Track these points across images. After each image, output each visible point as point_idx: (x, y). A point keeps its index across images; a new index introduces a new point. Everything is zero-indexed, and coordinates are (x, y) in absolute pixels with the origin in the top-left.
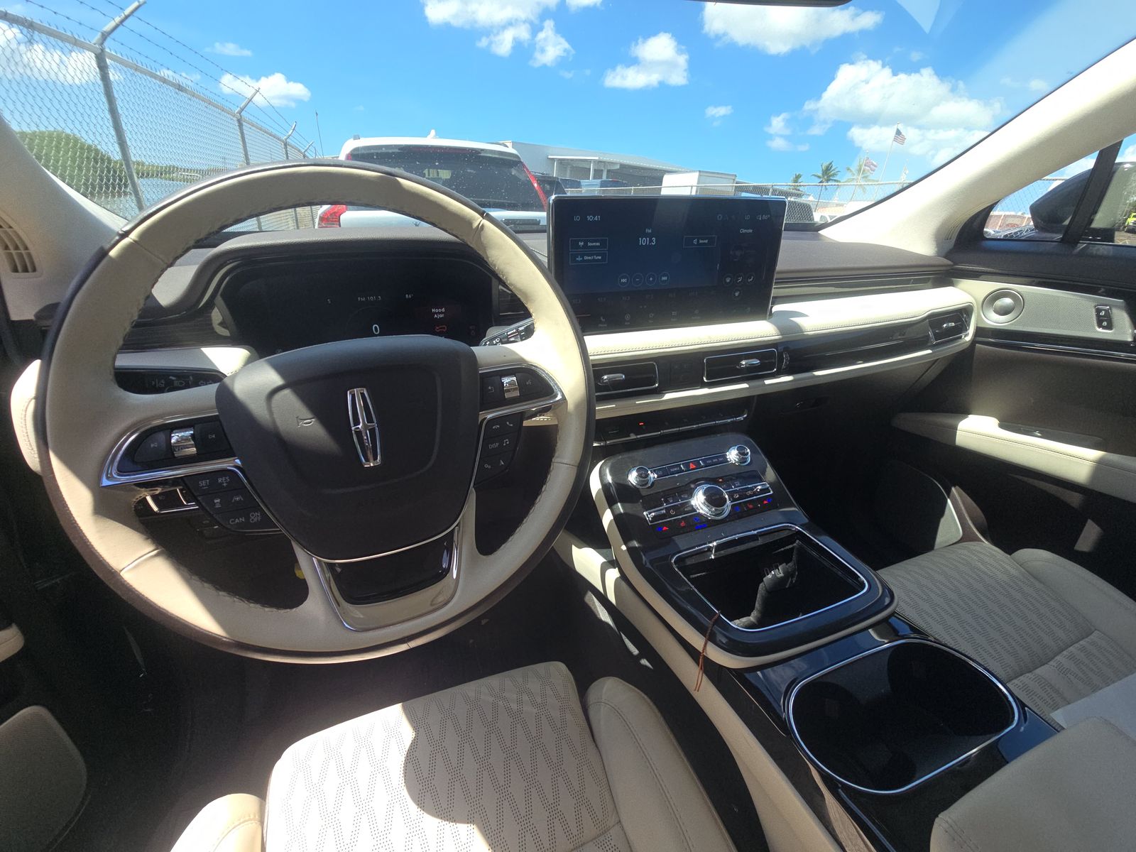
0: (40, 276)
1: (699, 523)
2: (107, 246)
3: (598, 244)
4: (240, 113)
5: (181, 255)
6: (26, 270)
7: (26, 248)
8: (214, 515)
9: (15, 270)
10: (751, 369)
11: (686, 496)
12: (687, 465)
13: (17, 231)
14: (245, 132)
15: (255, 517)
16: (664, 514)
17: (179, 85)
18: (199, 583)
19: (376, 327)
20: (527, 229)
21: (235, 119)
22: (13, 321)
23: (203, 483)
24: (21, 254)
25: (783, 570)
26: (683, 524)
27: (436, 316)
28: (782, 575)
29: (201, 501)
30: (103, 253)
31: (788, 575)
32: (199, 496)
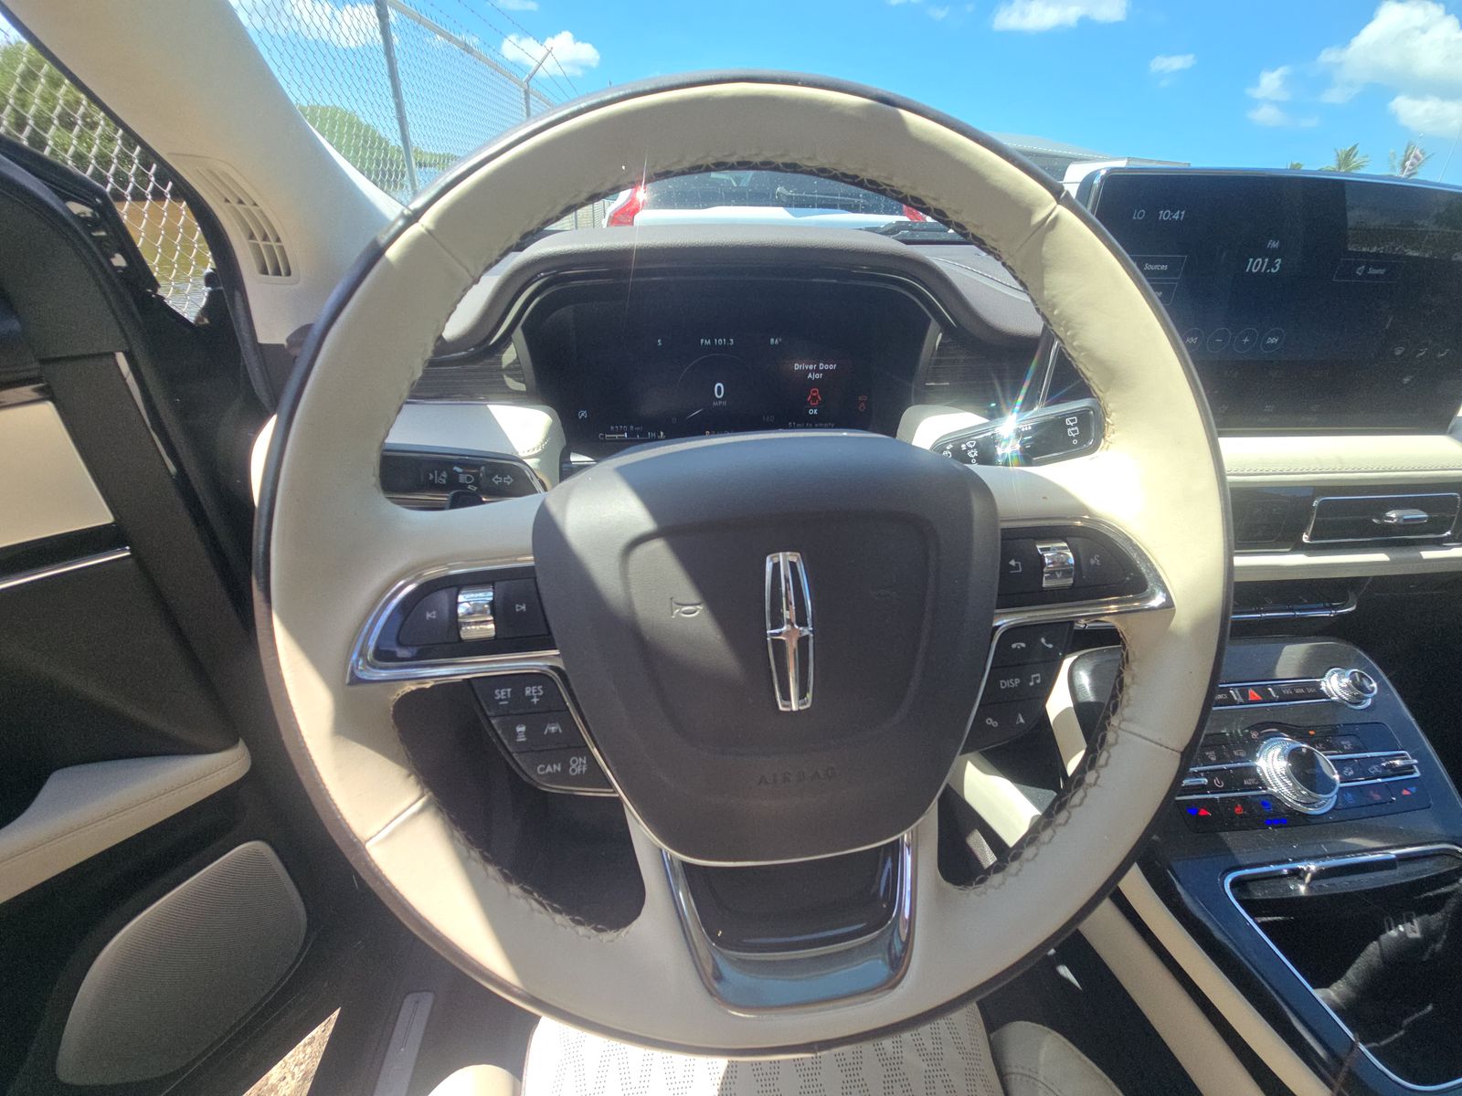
0: (297, 283)
1: (1271, 815)
2: (383, 239)
3: (1164, 267)
4: (528, 81)
5: (497, 262)
6: (277, 272)
7: (278, 240)
8: (514, 755)
9: (264, 271)
10: (1407, 527)
11: (1243, 755)
12: (1243, 692)
13: (264, 209)
14: (531, 106)
15: (578, 766)
16: (1203, 786)
17: (466, 44)
18: (478, 866)
19: (719, 387)
20: (930, 238)
21: (522, 90)
22: (261, 345)
23: (502, 694)
24: (271, 246)
25: (1420, 924)
26: (1239, 810)
27: (810, 376)
28: (1418, 935)
29: (496, 727)
30: (377, 253)
31: (1429, 936)
32: (494, 717)
